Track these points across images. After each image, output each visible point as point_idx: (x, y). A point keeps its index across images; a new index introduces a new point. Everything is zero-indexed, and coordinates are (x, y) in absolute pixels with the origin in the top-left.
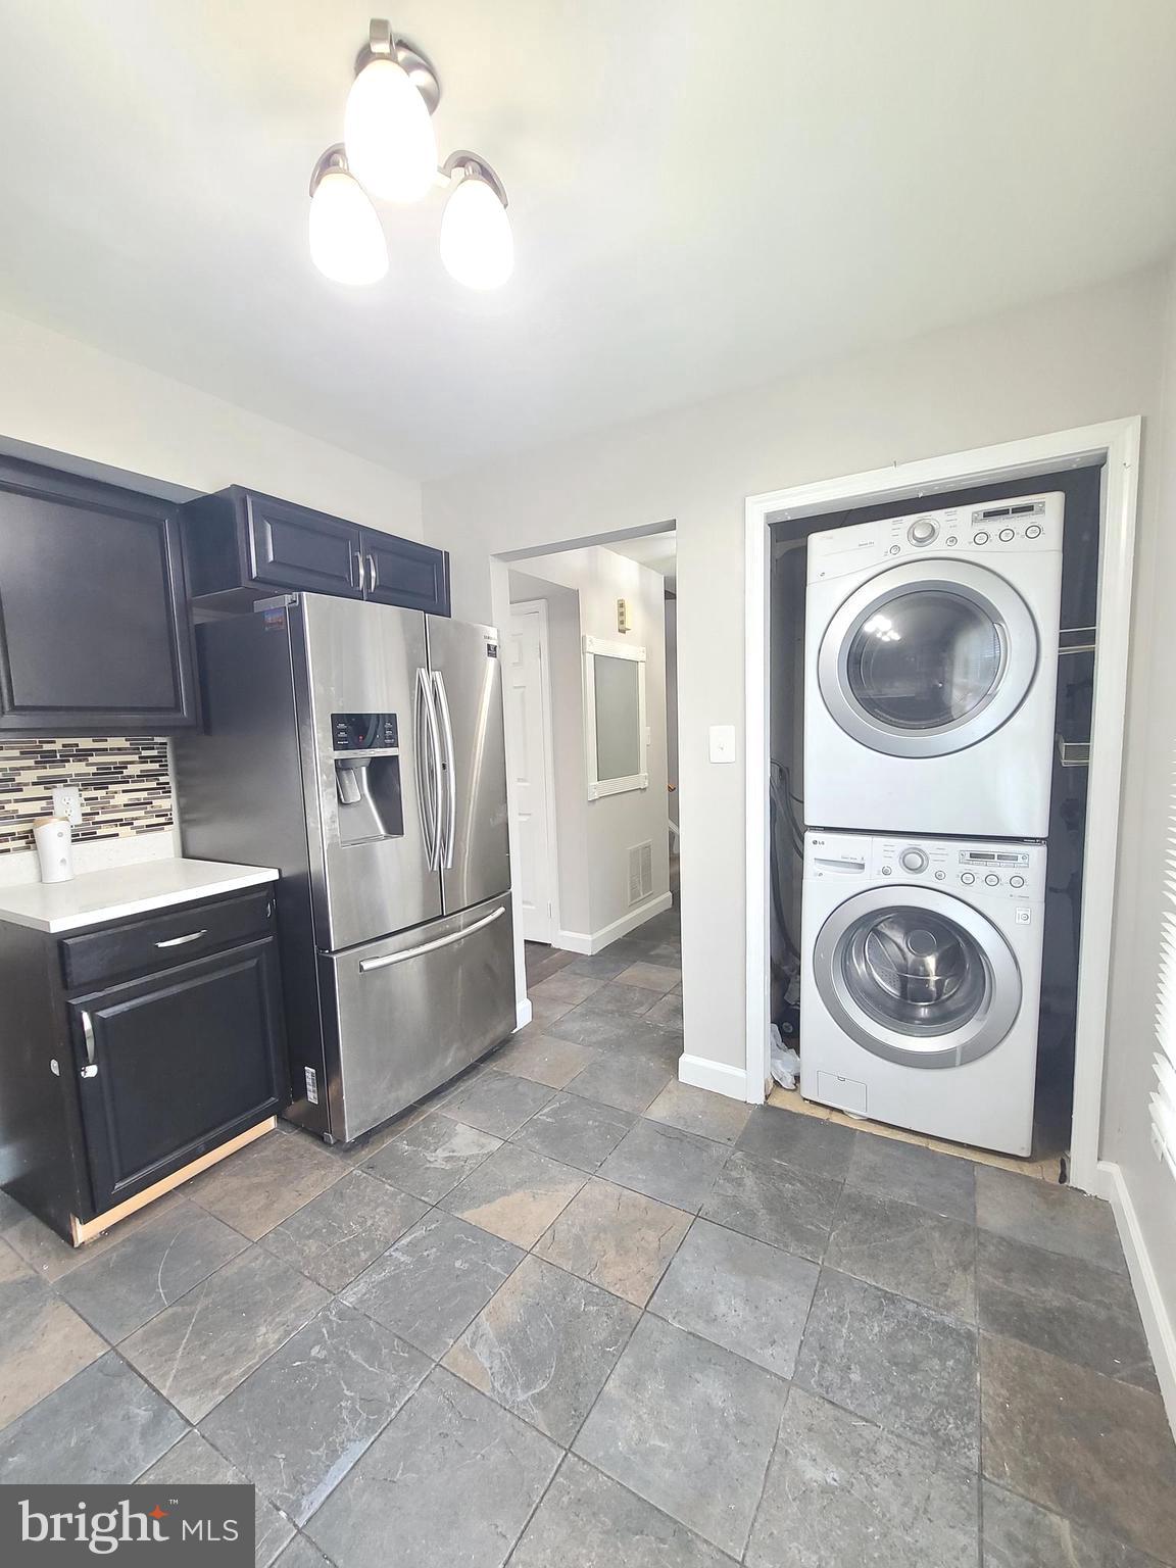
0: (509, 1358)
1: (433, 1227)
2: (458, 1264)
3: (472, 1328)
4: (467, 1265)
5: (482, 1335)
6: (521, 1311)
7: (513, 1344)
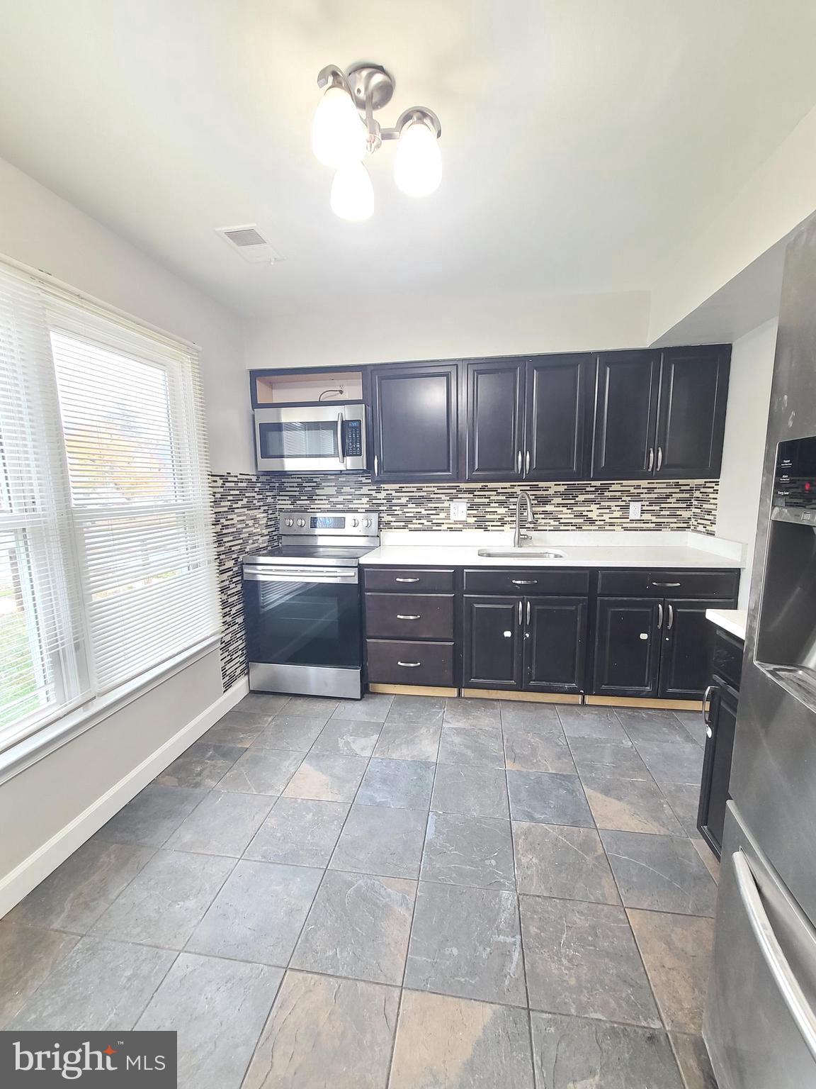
0: (378, 899)
1: (507, 982)
2: (455, 951)
3: (411, 906)
4: (447, 953)
5: (402, 904)
6: (383, 930)
7: (378, 907)
